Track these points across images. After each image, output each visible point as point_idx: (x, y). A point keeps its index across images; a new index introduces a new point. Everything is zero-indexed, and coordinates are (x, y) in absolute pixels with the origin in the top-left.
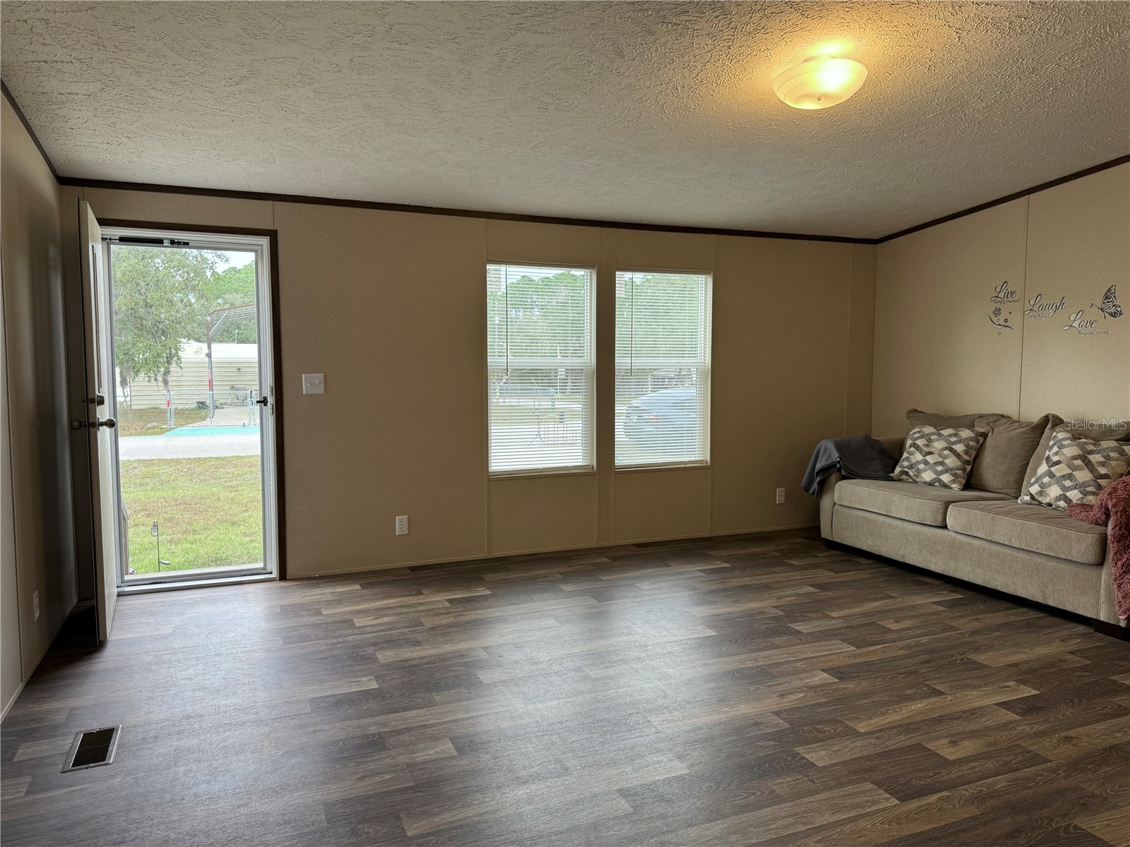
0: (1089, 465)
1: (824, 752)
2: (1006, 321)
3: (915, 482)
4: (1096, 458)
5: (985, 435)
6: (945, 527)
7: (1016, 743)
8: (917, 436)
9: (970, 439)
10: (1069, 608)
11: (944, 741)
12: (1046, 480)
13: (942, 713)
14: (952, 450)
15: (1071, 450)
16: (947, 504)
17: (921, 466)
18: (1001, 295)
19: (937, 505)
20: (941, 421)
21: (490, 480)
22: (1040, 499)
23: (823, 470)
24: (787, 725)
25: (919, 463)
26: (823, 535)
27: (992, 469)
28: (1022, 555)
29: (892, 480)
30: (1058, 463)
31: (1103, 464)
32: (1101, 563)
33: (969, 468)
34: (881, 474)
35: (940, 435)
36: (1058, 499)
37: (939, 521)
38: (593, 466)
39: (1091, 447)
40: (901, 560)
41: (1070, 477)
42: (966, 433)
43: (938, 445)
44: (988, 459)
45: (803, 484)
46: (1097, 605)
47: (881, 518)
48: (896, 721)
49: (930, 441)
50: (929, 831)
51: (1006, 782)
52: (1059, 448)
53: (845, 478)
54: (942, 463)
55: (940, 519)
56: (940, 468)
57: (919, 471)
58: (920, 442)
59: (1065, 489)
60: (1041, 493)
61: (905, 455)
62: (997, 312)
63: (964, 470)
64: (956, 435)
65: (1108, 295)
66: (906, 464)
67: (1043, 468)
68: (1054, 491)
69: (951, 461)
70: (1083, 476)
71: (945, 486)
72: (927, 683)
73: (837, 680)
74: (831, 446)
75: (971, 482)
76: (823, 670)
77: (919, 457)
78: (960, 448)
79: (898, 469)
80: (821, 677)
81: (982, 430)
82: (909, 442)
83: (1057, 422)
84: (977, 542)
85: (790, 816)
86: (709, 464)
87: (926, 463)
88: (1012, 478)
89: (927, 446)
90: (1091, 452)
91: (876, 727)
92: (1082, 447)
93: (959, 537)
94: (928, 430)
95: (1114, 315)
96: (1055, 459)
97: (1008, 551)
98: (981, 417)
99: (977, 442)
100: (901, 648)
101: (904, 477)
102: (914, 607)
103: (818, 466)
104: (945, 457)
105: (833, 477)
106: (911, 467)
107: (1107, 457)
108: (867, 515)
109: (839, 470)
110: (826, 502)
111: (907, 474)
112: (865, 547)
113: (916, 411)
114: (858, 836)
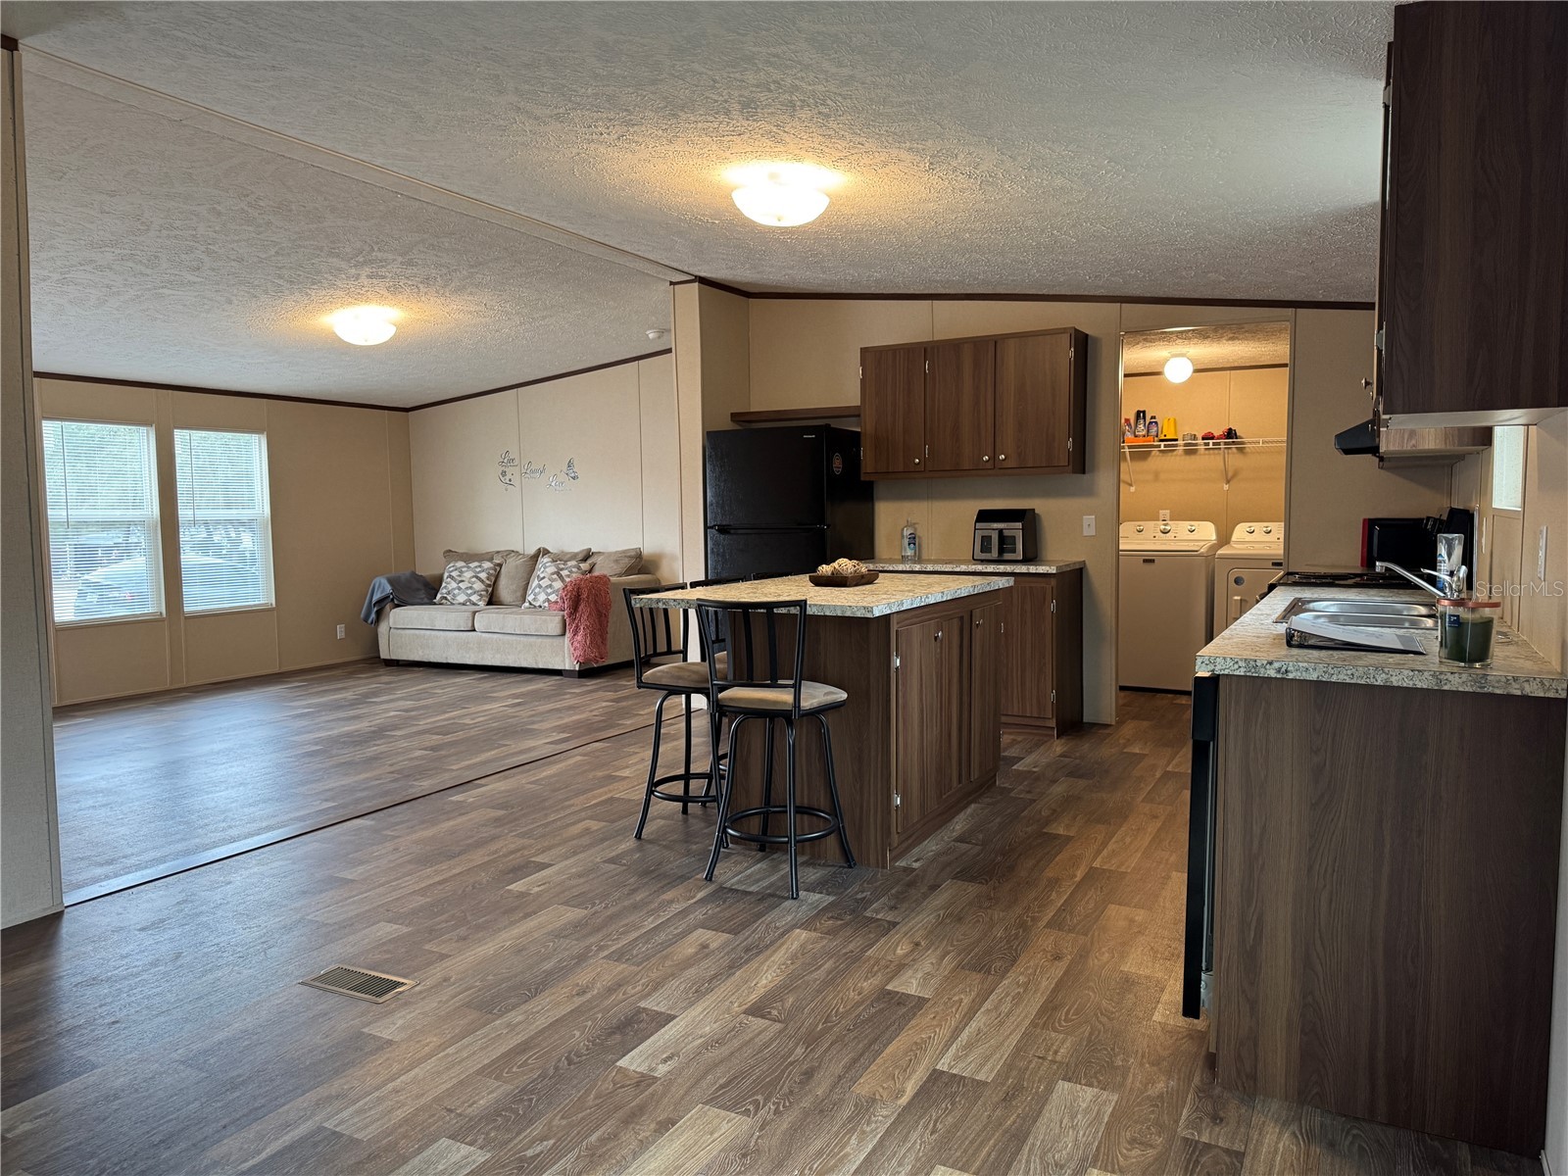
0: (561, 577)
2: (510, 480)
3: (452, 604)
4: (564, 573)
5: (500, 565)
6: (474, 630)
8: (452, 569)
9: (491, 568)
10: (550, 667)
12: (537, 590)
14: (477, 577)
15: (552, 569)
16: (474, 613)
17: (456, 592)
18: (506, 461)
19: (469, 615)
20: (468, 558)
21: (56, 630)
22: (534, 603)
23: (380, 601)
25: (454, 589)
26: (382, 657)
27: (505, 591)
28: (522, 638)
29: (435, 604)
30: (544, 578)
31: (568, 576)
32: (563, 634)
33: (490, 589)
34: (426, 600)
35: (469, 567)
36: (544, 602)
37: (469, 627)
38: (161, 613)
39: (562, 566)
40: (445, 661)
41: (550, 586)
42: (487, 565)
43: (468, 575)
44: (503, 582)
45: (362, 616)
46: (564, 661)
47: (428, 632)
49: (461, 572)
52: (545, 567)
53: (398, 606)
54: (471, 588)
55: (470, 625)
56: (469, 591)
57: (454, 595)
58: (454, 574)
59: (548, 594)
60: (534, 599)
61: (444, 585)
62: (504, 473)
63: (487, 591)
64: (480, 566)
65: (570, 465)
66: (444, 591)
67: (536, 582)
68: (542, 597)
69: (478, 586)
70: (558, 585)
71: (474, 604)
74: (384, 582)
75: (493, 600)
77: (454, 585)
78: (483, 576)
79: (439, 596)
81: (498, 562)
82: (446, 575)
83: (546, 552)
84: (495, 636)
86: (274, 606)
87: (459, 588)
88: (519, 594)
89: (460, 576)
90: (562, 569)
92: (558, 568)
93: (484, 635)
94: (460, 564)
95: (574, 478)
96: (542, 576)
97: (514, 637)
98: (498, 552)
99: (495, 570)
101: (444, 601)
103: (375, 599)
104: (474, 583)
105: (388, 607)
106: (449, 593)
107: (571, 572)
108: (417, 632)
109: (392, 600)
110: (383, 628)
111: (446, 598)
112: (417, 659)
113: (450, 551)
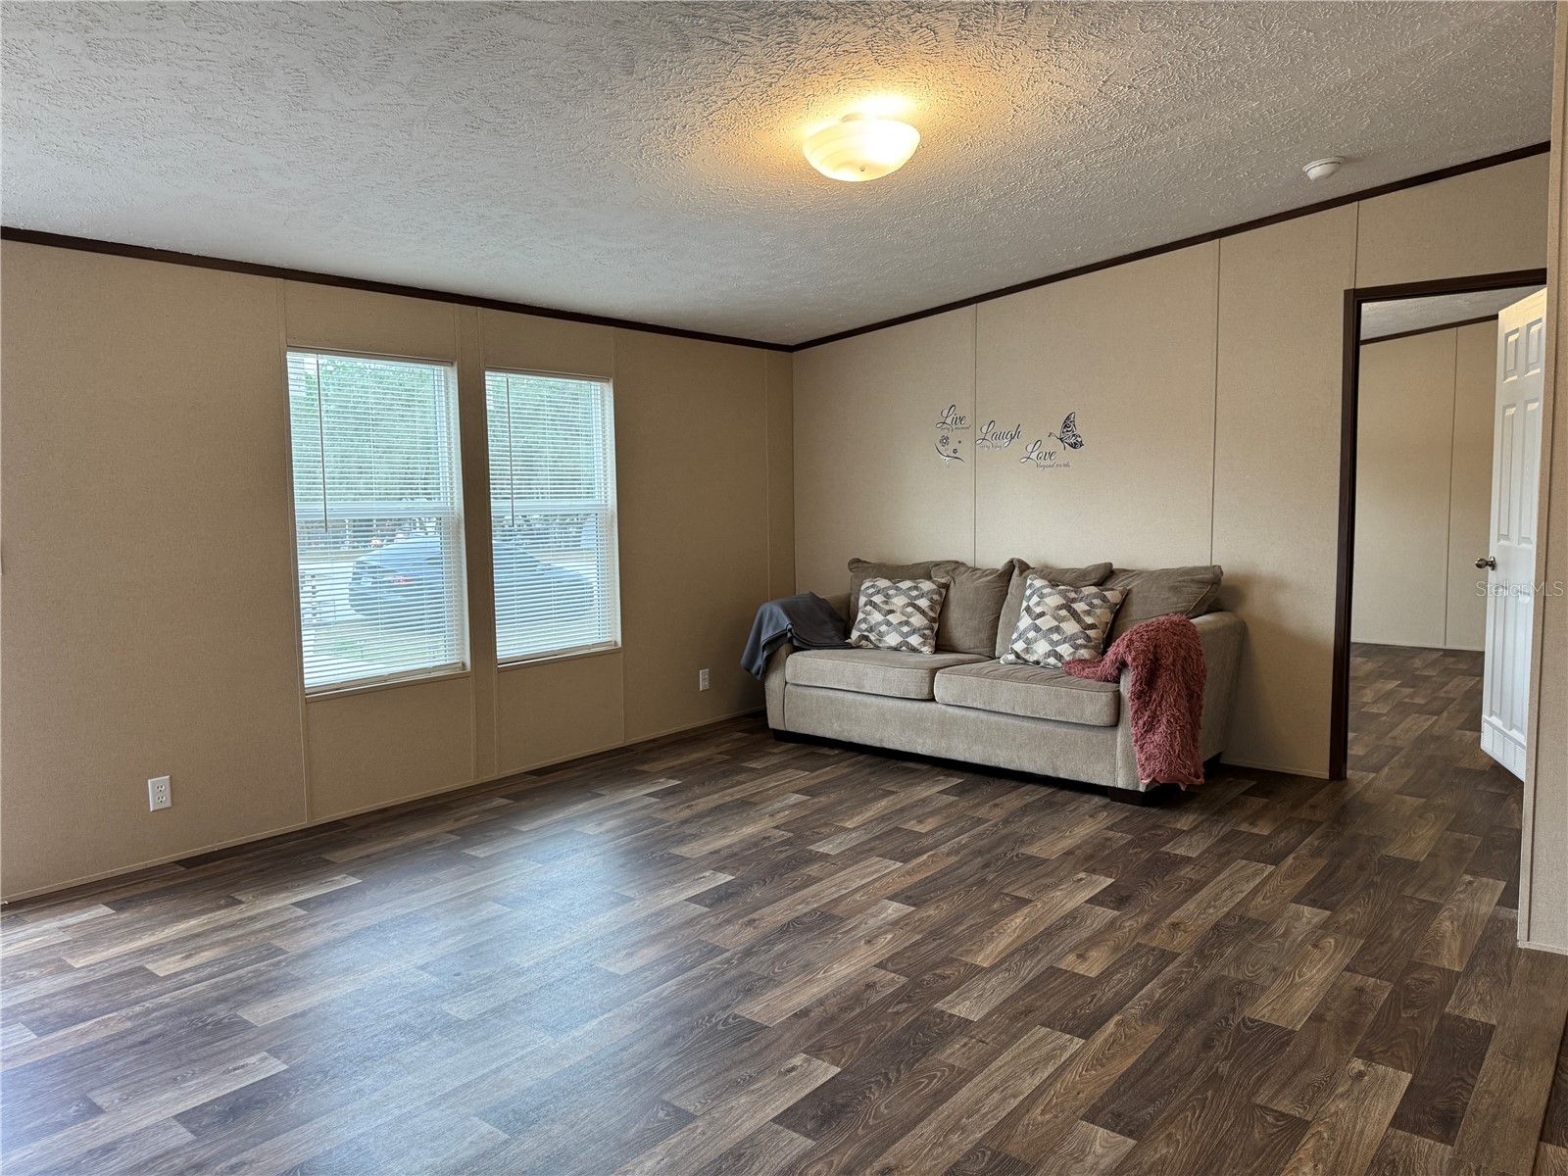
0: (1074, 615)
1: (967, 1002)
2: (955, 451)
3: (877, 648)
4: (1080, 607)
5: (946, 587)
6: (932, 699)
7: (1135, 943)
8: (871, 590)
9: (932, 592)
10: (1083, 778)
11: (1071, 957)
12: (1031, 634)
13: (1046, 925)
14: (915, 606)
15: (1054, 600)
16: (933, 672)
17: (883, 628)
18: (949, 421)
19: (924, 674)
20: (895, 572)
21: (307, 702)
22: (1027, 657)
23: (769, 643)
24: (903, 980)
25: (879, 624)
26: (770, 727)
27: (961, 625)
28: (1026, 724)
29: (849, 647)
30: (1042, 614)
31: (1088, 613)
32: (1115, 724)
33: (936, 626)
34: (837, 640)
35: (897, 589)
36: (1048, 655)
37: (925, 694)
38: (464, 664)
39: (1073, 595)
40: (878, 745)
41: (1057, 629)
42: (926, 586)
43: (899, 601)
44: (955, 615)
45: (743, 661)
46: (1113, 772)
47: (850, 696)
48: (1010, 945)
49: (887, 596)
50: (1134, 1065)
51: (1161, 988)
52: (1039, 600)
53: (796, 649)
54: (907, 623)
55: (926, 690)
56: (905, 629)
57: (881, 635)
58: (877, 599)
59: (1054, 644)
60: (1027, 650)
61: (861, 616)
62: (945, 440)
63: (932, 629)
64: (916, 588)
65: (1068, 424)
66: (864, 626)
67: (1025, 621)
68: (1041, 648)
69: (918, 620)
70: (1071, 627)
71: (914, 650)
72: (1005, 891)
73: (913, 908)
74: (778, 611)
75: (942, 643)
76: (892, 898)
77: (877, 617)
78: (923, 603)
79: (855, 635)
80: (894, 909)
81: (943, 581)
82: (863, 600)
83: (1024, 567)
84: (972, 714)
85: (992, 1091)
86: (619, 645)
87: (889, 624)
88: (984, 635)
89: (886, 603)
90: (1074, 600)
91: (996, 958)
92: (1065, 597)
93: (951, 710)
94: (883, 583)
95: (1074, 446)
96: (1038, 610)
97: (1011, 721)
98: (937, 564)
99: (940, 594)
100: (949, 854)
101: (864, 643)
102: (924, 800)
103: (764, 638)
104: (909, 616)
105: (783, 650)
106: (871, 629)
107: (1090, 604)
108: (831, 693)
109: (790, 641)
110: (774, 683)
111: (867, 638)
112: (829, 735)
113: (858, 561)
114: (1075, 1092)
